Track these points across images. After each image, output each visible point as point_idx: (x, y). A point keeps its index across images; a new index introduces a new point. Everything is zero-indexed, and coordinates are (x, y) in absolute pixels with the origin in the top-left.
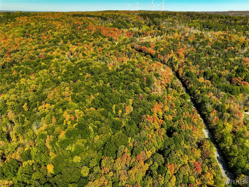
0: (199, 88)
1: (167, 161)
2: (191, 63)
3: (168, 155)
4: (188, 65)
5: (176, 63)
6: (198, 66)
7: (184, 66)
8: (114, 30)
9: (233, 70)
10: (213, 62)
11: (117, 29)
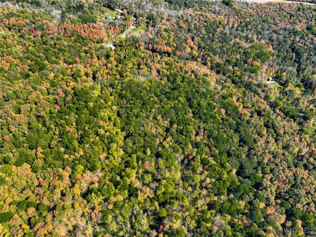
0: (235, 75)
1: (275, 130)
2: (211, 55)
3: (273, 126)
4: (210, 56)
5: (199, 57)
6: (218, 55)
7: (209, 58)
8: (94, 28)
9: (241, 53)
10: (225, 49)
11: (94, 24)
